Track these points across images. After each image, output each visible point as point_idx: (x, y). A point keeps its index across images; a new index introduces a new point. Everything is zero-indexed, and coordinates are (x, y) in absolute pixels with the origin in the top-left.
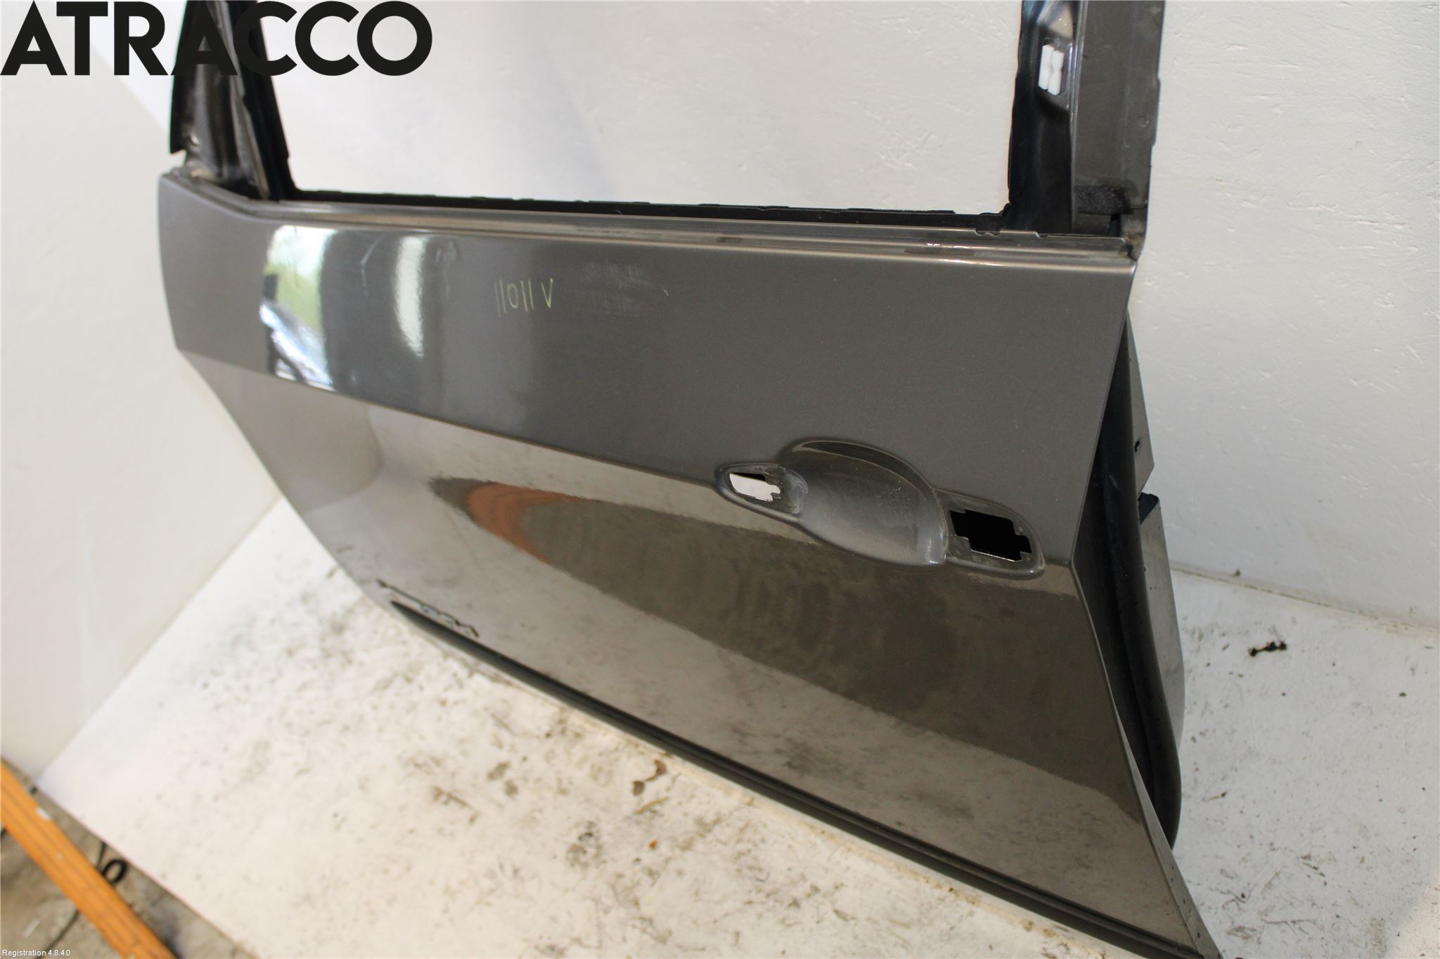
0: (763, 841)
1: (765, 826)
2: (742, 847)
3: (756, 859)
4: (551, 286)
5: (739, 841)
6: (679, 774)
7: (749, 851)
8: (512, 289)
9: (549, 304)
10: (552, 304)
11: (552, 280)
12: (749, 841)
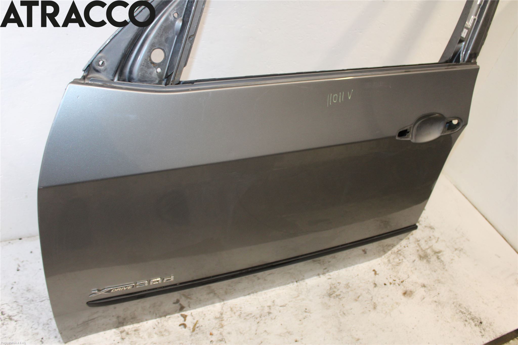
0: (241, 308)
1: (236, 305)
2: (238, 313)
3: (245, 313)
4: (352, 92)
5: (235, 313)
6: (191, 313)
7: (241, 313)
8: (336, 96)
9: (350, 98)
10: (351, 98)
11: (352, 90)
12: (237, 311)
